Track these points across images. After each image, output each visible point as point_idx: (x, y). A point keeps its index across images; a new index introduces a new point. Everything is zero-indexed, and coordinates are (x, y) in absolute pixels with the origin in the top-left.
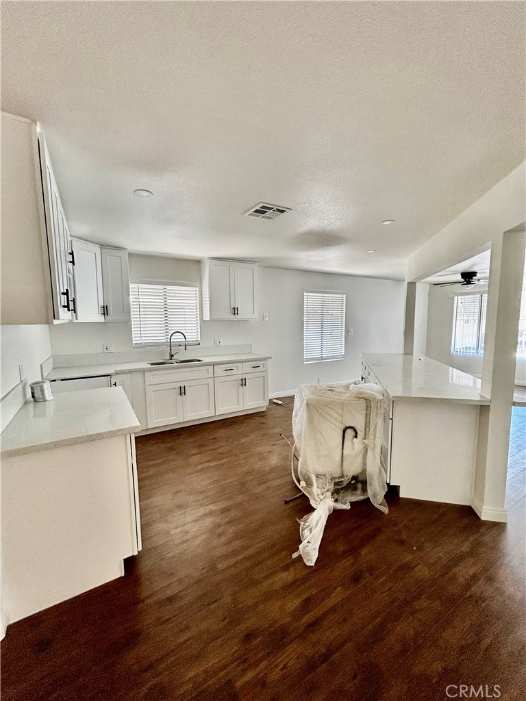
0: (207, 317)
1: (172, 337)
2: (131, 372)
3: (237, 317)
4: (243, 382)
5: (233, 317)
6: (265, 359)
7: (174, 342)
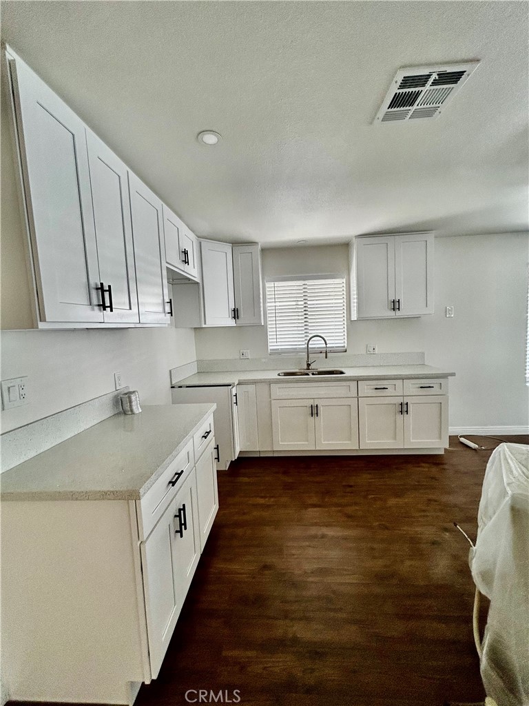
0: (354, 317)
1: (310, 343)
2: (255, 382)
3: (398, 313)
4: (403, 409)
5: (392, 314)
6: (445, 376)
7: (311, 348)
